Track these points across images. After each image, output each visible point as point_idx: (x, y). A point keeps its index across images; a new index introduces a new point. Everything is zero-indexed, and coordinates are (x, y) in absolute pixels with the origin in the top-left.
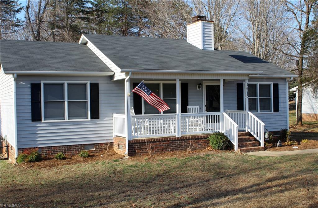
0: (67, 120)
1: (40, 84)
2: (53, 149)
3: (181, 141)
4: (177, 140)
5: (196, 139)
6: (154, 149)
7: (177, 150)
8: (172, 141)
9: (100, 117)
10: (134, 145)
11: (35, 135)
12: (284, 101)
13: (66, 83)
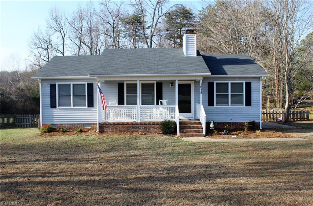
0: (72, 107)
1: (55, 84)
2: (63, 126)
3: (140, 125)
4: (137, 125)
5: (153, 125)
6: (118, 130)
7: (136, 131)
8: (132, 125)
9: (94, 107)
10: (103, 126)
11: (52, 116)
12: (258, 97)
13: (72, 84)
